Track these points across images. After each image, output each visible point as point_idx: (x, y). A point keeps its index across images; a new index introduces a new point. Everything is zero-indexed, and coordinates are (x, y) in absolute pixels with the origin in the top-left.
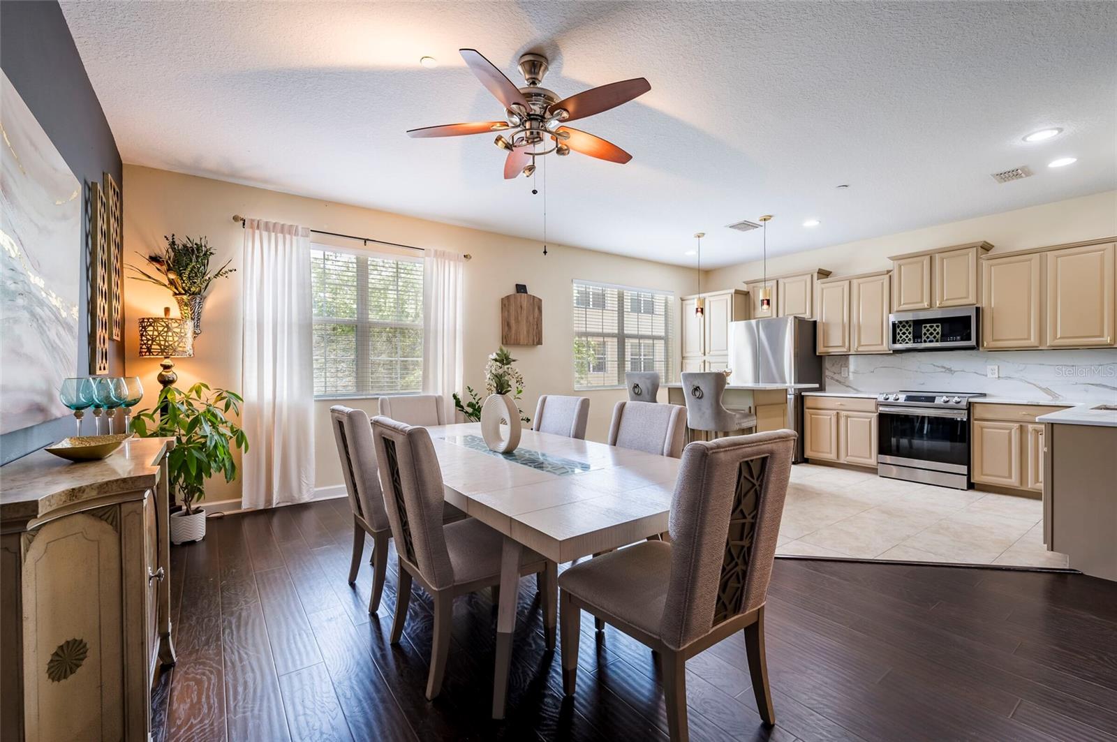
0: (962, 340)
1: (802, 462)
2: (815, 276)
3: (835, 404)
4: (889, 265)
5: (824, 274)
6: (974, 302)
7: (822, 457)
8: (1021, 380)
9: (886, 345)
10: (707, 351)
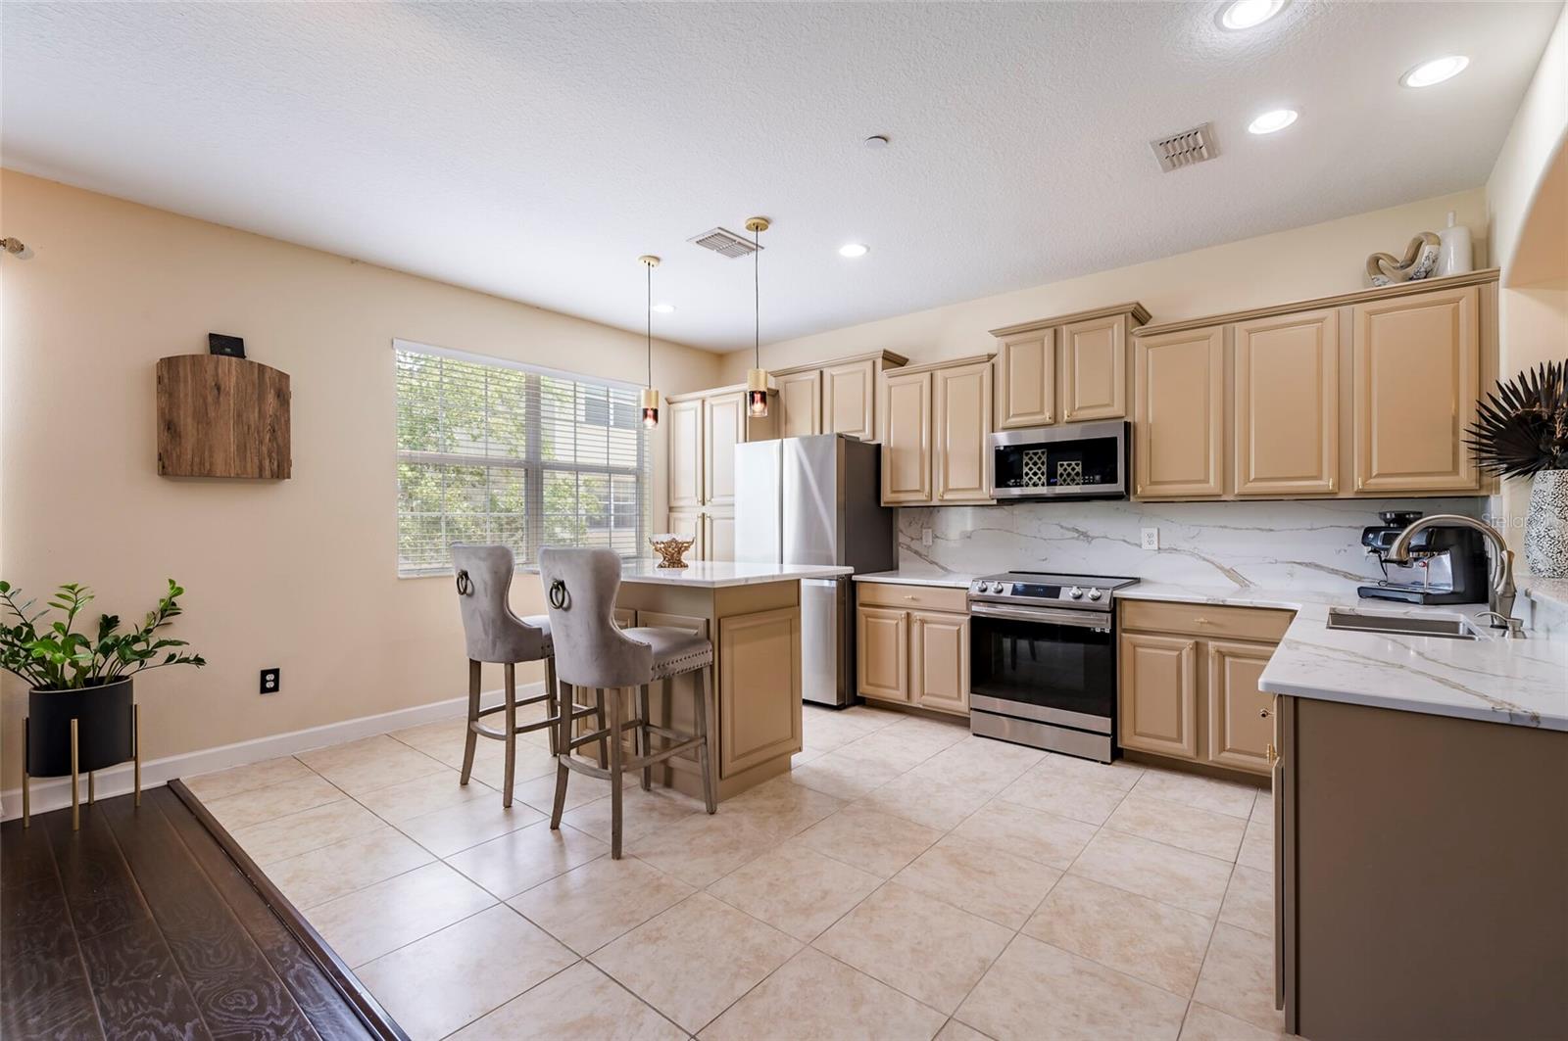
0: (1103, 481)
1: (853, 705)
2: (879, 362)
3: (903, 598)
4: (993, 345)
5: (893, 360)
6: (1121, 413)
7: (885, 695)
8: (1193, 554)
9: (989, 490)
10: (707, 496)
